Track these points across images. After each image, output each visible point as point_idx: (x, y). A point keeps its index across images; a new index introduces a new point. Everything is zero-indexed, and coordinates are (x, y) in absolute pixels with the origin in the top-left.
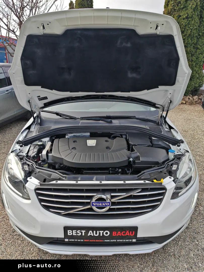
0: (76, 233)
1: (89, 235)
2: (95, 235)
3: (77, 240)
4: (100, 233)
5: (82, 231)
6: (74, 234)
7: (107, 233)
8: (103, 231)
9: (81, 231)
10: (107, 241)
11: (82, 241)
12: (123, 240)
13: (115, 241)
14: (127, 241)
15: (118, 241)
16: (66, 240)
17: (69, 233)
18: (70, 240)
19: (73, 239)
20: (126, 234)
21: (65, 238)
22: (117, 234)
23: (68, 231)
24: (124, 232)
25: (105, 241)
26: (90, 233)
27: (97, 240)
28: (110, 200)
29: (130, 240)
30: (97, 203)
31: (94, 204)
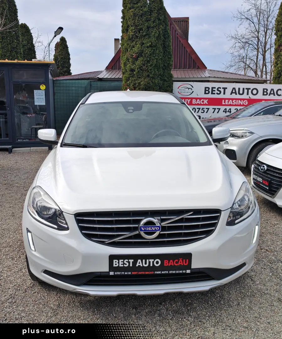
0: (122, 263)
1: (137, 266)
2: (144, 265)
3: (124, 273)
4: (150, 262)
5: (130, 260)
6: (120, 265)
7: (157, 263)
8: (153, 260)
9: (128, 260)
10: (157, 273)
11: (130, 273)
12: (176, 272)
13: (167, 272)
14: (180, 272)
15: (170, 272)
16: (112, 273)
17: (116, 263)
18: (116, 273)
19: (119, 272)
20: (179, 263)
21: (110, 271)
22: (169, 263)
23: (114, 261)
24: (177, 260)
25: (156, 272)
26: (139, 263)
27: (147, 271)
28: (160, 224)
29: (184, 272)
30: (146, 227)
31: (142, 228)
